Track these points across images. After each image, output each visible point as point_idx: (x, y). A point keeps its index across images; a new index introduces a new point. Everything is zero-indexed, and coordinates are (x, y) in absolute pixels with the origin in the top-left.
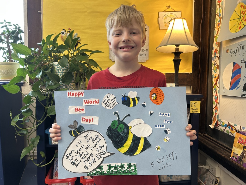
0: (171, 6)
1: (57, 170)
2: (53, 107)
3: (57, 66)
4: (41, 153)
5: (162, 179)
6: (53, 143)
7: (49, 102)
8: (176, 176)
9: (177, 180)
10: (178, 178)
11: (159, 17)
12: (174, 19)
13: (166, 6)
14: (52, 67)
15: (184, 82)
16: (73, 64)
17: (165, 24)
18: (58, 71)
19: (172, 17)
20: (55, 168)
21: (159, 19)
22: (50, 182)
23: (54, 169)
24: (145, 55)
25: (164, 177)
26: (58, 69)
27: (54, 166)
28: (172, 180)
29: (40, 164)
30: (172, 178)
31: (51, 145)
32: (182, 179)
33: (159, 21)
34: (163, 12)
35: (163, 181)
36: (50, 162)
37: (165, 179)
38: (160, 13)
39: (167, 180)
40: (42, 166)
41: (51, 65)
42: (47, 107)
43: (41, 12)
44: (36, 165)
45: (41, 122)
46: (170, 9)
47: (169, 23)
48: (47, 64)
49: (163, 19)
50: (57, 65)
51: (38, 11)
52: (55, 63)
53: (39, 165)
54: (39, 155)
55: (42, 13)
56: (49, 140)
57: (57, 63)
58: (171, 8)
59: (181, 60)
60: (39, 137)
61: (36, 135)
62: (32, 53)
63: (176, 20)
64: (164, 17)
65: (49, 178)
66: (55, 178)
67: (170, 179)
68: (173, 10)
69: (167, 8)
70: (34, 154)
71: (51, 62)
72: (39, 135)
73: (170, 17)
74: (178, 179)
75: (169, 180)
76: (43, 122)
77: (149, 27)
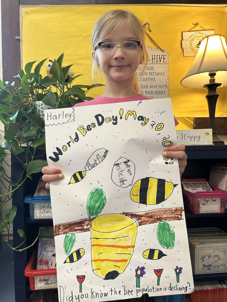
0: (199, 23)
1: (42, 255)
2: (35, 162)
3: (41, 107)
4: (19, 232)
5: (195, 271)
6: (36, 217)
7: (29, 157)
8: (217, 266)
9: (218, 273)
10: (220, 268)
11: (182, 39)
12: (207, 37)
13: (193, 24)
14: (33, 107)
15: (221, 129)
16: (63, 103)
17: (192, 49)
18: (42, 114)
19: (201, 37)
20: (39, 252)
21: (183, 41)
22: (32, 273)
23: (38, 255)
24: (164, 93)
25: (198, 268)
26: (43, 111)
27: (39, 250)
28: (210, 271)
29: (17, 247)
30: (210, 269)
31: (33, 219)
32: (225, 271)
33: (183, 45)
34: (189, 31)
35: (197, 273)
36: (33, 244)
37: (200, 270)
38: (184, 33)
39: (203, 272)
40: (21, 250)
41: (32, 105)
42: (26, 164)
43: (20, 38)
44: (13, 249)
45: (18, 186)
46: (198, 28)
47: (197, 47)
48: (27, 104)
49: (189, 41)
50: (40, 105)
51: (16, 37)
52: (38, 102)
53: (17, 249)
54: (15, 234)
55: (22, 40)
56: (30, 213)
57: (41, 102)
58: (200, 26)
59: (218, 95)
60: (16, 209)
61: (11, 206)
62: (4, 86)
63: (210, 38)
64: (190, 39)
65: (30, 268)
66: (39, 267)
67: (207, 270)
68: (202, 29)
69: (194, 26)
70: (9, 233)
71: (32, 101)
72: (16, 206)
73: (199, 38)
74: (220, 271)
75: (207, 272)
76: (21, 186)
77: (168, 53)
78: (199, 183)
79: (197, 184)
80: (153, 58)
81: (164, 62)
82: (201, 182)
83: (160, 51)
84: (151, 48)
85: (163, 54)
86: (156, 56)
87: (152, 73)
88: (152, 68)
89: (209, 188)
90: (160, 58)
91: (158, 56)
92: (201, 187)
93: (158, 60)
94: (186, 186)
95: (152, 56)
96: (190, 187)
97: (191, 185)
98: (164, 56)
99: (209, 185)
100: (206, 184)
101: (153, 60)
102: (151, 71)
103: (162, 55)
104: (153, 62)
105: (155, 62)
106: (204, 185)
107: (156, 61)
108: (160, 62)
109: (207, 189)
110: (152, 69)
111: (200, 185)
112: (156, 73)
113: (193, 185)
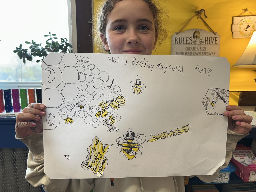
0: (248, 9)
11: (233, 23)
13: (243, 9)
17: (241, 32)
19: (250, 22)
21: (233, 25)
33: (233, 29)
34: (239, 16)
38: (235, 18)
46: (247, 13)
47: (245, 30)
49: (239, 25)
55: (93, 24)
58: (249, 12)
64: (240, 23)
68: (251, 14)
69: (244, 11)
73: (248, 23)
77: (220, 36)
78: (245, 152)
79: (243, 152)
80: (207, 40)
81: (215, 43)
82: (246, 151)
83: (213, 34)
84: (205, 31)
85: (216, 36)
86: (209, 39)
87: (205, 53)
88: (205, 48)
89: (254, 156)
90: (212, 40)
91: (211, 39)
92: (247, 156)
93: (211, 42)
94: (235, 155)
95: (206, 38)
96: (238, 156)
97: (238, 154)
98: (216, 38)
99: (253, 154)
100: (251, 152)
101: (207, 41)
102: (204, 52)
103: (214, 38)
104: (206, 43)
105: (207, 44)
106: (249, 154)
107: (209, 43)
108: (212, 43)
109: (252, 157)
110: (205, 50)
111: (246, 154)
112: (208, 53)
113: (240, 154)
